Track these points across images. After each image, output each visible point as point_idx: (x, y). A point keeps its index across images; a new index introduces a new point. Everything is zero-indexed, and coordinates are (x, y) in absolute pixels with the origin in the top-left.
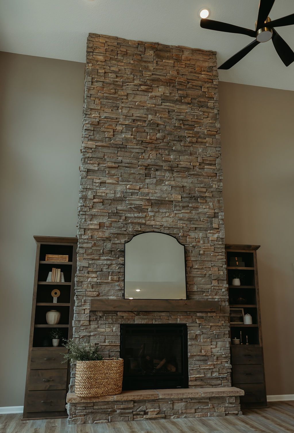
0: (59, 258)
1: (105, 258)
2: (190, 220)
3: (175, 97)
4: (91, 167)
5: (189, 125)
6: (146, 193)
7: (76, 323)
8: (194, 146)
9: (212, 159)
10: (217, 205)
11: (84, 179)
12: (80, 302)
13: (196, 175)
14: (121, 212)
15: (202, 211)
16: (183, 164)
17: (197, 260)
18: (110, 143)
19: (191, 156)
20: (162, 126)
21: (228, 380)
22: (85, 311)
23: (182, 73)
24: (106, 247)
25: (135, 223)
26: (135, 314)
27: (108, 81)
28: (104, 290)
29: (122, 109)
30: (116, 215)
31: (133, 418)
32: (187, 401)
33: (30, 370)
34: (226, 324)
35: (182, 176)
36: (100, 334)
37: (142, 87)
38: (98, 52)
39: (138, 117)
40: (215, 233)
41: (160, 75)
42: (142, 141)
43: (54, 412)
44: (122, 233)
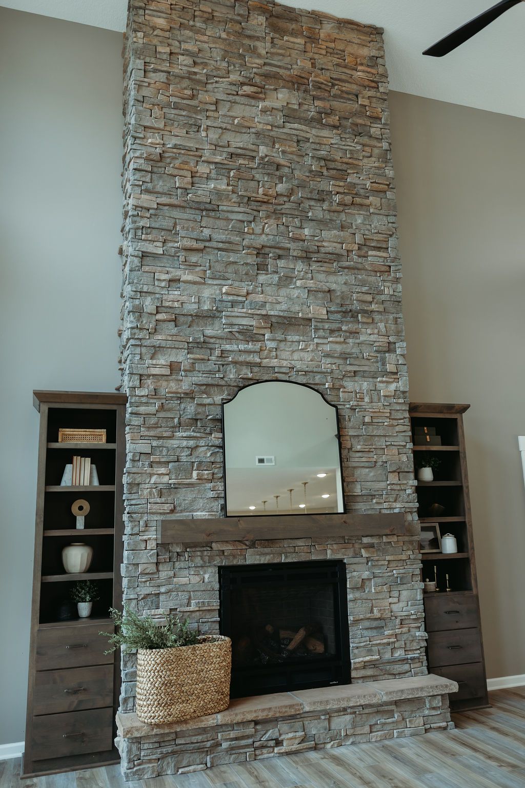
0: (86, 435)
1: (185, 434)
2: (345, 356)
3: (309, 113)
4: (150, 248)
5: (338, 170)
6: (261, 303)
7: (130, 569)
8: (347, 211)
9: (382, 239)
10: (393, 327)
11: (135, 273)
12: (135, 526)
13: (354, 268)
14: (212, 340)
15: (365, 339)
16: (329, 247)
17: (360, 434)
18: (186, 199)
19: (342, 231)
20: (286, 170)
21: (422, 662)
22: (146, 545)
23: (321, 66)
24: (184, 413)
25: (241, 362)
26: (246, 545)
27: (177, 71)
28: (184, 500)
29: (207, 129)
30: (202, 347)
31: (255, 755)
32: (356, 712)
33: (35, 672)
34: (414, 556)
35: (328, 270)
36: (180, 588)
37: (245, 88)
38: (155, 8)
39: (240, 148)
40: (390, 382)
41: (279, 67)
42: (249, 198)
43: (89, 754)
44: (217, 383)
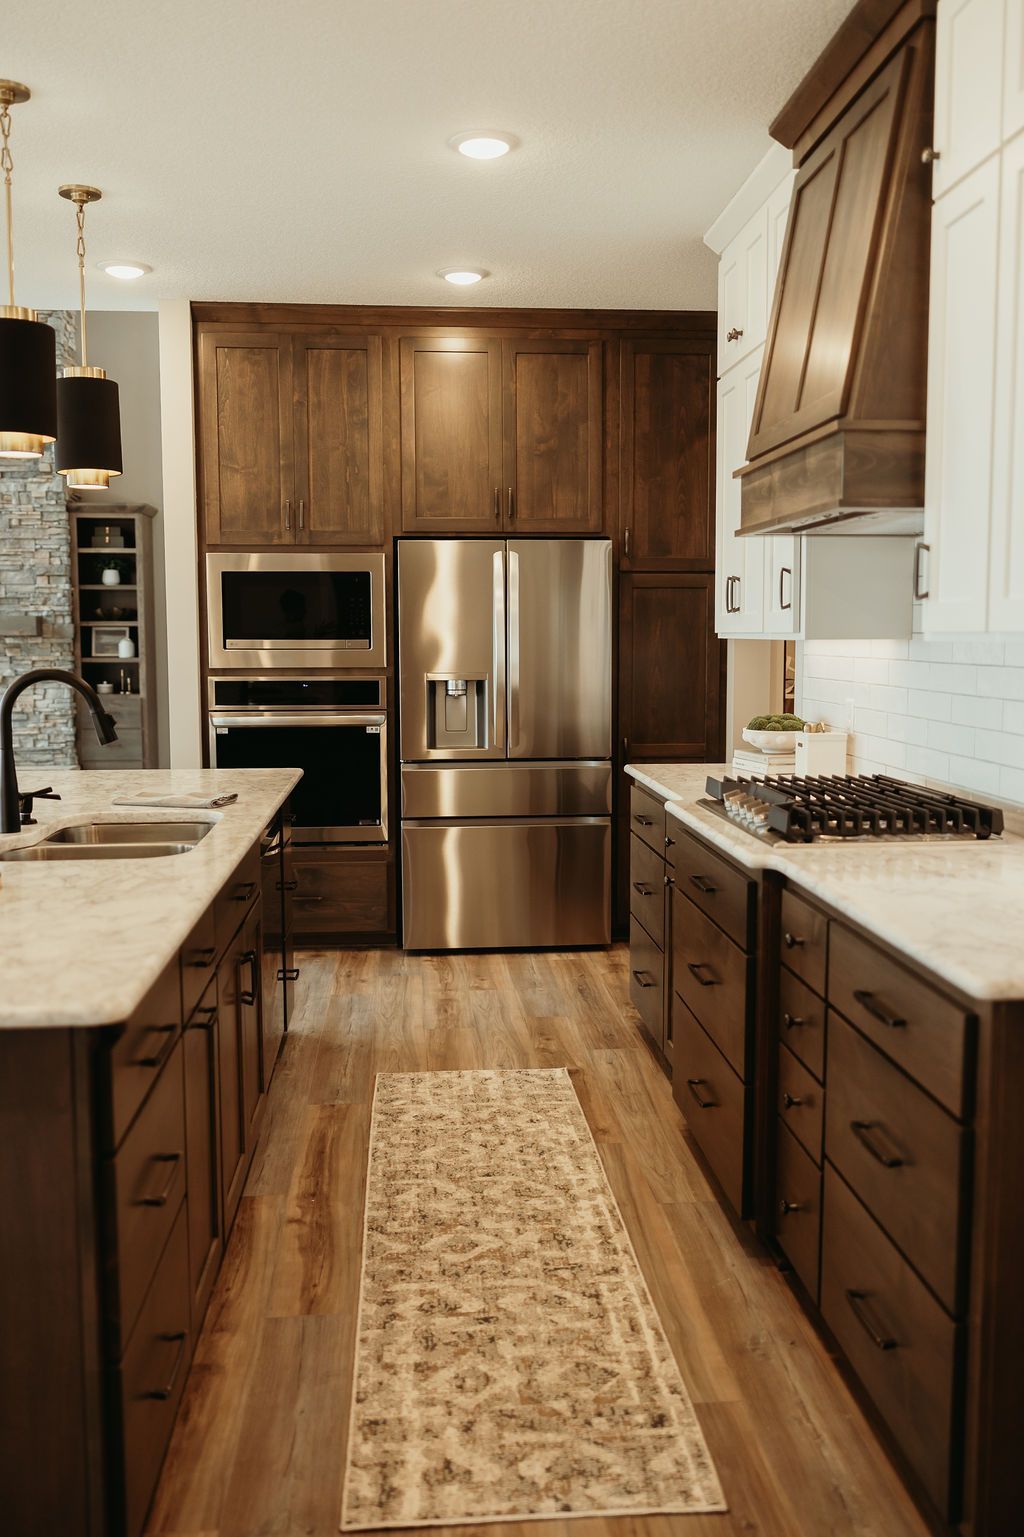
40: (42, 482)
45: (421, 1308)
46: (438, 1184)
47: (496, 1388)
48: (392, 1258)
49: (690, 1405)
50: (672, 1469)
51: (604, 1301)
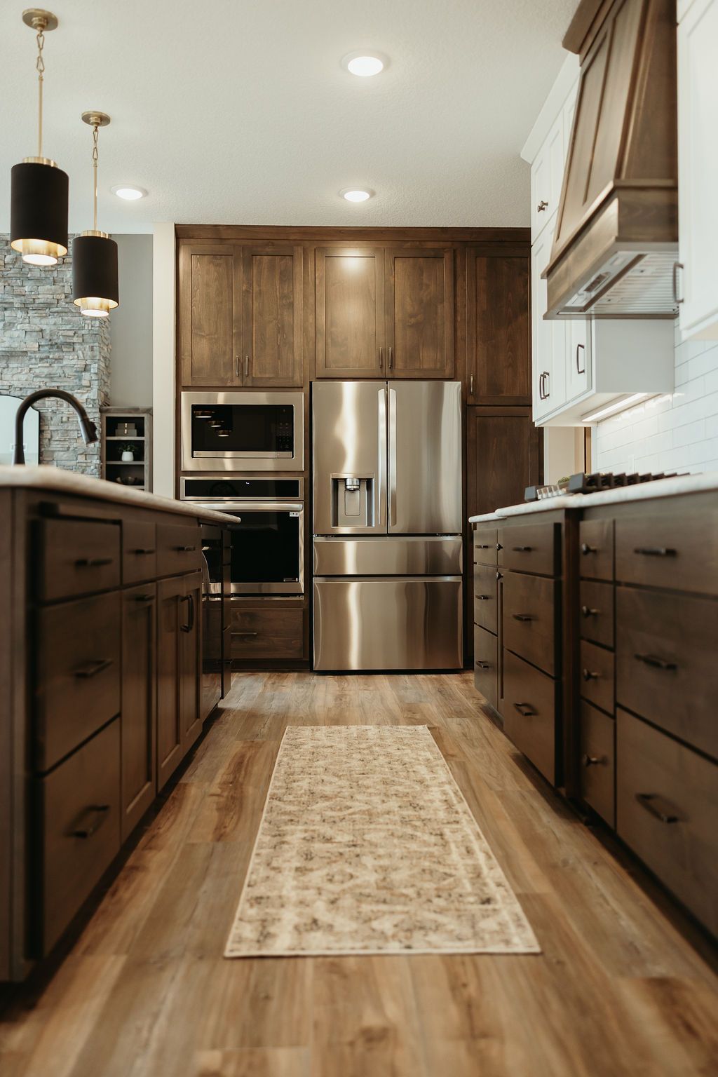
15: (67, 363)
16: (42, 298)
17: (59, 429)
19: (54, 285)
35: (41, 315)
45: (304, 839)
46: (325, 778)
47: (358, 881)
48: (285, 813)
49: (512, 892)
50: (495, 927)
51: (446, 837)
